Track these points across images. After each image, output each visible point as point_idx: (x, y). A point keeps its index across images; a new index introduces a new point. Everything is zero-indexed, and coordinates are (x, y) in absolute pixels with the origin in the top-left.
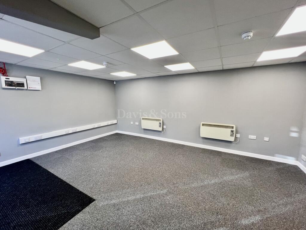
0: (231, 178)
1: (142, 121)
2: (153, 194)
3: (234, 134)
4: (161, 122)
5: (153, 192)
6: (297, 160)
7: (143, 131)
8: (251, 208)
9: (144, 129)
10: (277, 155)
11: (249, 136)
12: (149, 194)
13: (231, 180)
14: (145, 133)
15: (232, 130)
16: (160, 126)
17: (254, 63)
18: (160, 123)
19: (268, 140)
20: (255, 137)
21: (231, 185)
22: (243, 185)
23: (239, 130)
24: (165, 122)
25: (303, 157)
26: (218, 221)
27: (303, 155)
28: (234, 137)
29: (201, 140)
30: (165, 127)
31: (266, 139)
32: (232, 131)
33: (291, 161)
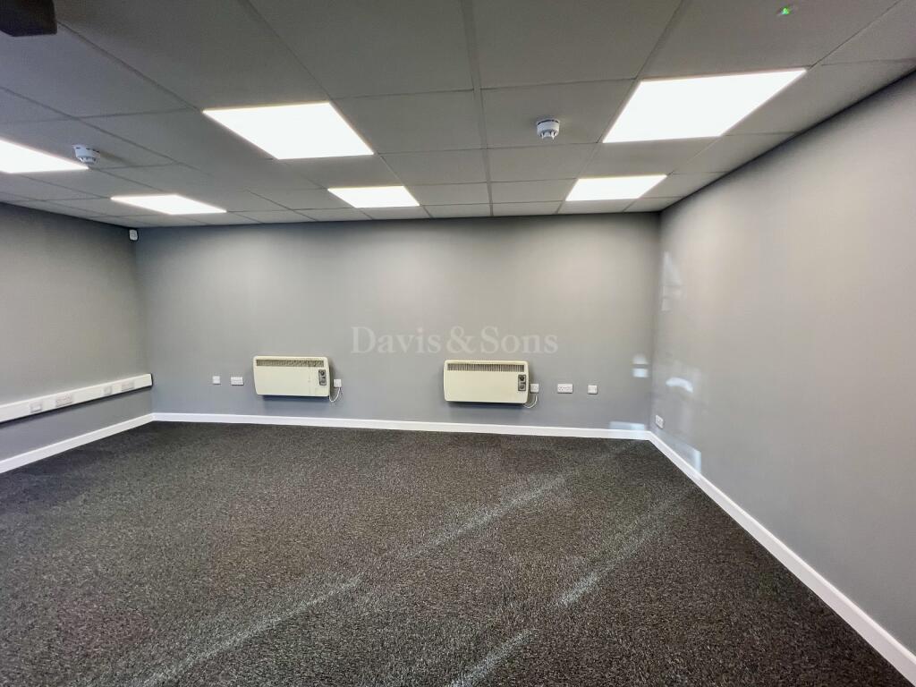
0: (527, 496)
1: (257, 370)
2: (315, 601)
3: (525, 383)
4: (326, 368)
5: (315, 597)
6: (649, 428)
7: (261, 402)
8: (577, 560)
9: (267, 398)
10: (613, 423)
11: (559, 385)
12: (302, 607)
13: (529, 503)
14: (268, 412)
15: (522, 373)
16: (322, 382)
17: (561, 206)
18: (322, 373)
19: (595, 392)
20: (571, 386)
21: (530, 516)
22: (556, 509)
23: (537, 372)
24: (338, 367)
25: (659, 420)
26: (510, 618)
27: (657, 416)
28: (526, 393)
29: (448, 409)
30: (338, 383)
31: (592, 389)
32: (521, 378)
33: (637, 433)
